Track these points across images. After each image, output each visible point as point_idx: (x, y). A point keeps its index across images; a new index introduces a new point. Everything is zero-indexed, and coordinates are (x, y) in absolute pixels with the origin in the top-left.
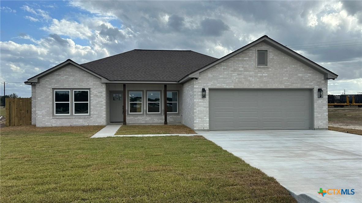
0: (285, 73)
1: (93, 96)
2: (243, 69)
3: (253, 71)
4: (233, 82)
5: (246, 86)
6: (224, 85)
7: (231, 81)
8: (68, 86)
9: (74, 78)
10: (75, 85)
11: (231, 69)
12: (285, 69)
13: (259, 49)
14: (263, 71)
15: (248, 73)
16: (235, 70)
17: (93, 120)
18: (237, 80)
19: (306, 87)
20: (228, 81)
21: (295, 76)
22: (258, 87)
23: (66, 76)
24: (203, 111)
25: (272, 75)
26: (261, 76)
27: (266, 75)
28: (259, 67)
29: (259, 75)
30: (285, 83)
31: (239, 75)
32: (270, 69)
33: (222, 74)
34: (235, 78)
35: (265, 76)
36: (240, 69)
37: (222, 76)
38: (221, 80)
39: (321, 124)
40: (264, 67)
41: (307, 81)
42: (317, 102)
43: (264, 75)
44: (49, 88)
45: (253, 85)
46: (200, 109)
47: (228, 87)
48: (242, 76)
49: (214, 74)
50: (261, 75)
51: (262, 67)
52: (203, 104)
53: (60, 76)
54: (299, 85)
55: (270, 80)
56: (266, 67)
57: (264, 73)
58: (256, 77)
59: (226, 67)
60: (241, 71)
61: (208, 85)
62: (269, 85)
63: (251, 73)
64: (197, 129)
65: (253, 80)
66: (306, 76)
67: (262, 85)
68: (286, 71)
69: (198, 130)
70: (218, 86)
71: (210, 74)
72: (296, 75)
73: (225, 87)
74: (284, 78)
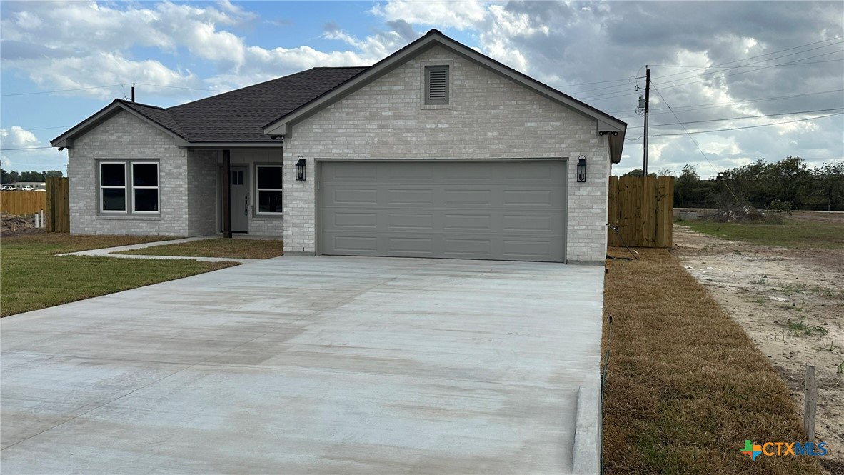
0: (493, 120)
1: (164, 174)
2: (390, 113)
3: (415, 118)
4: (367, 143)
5: (398, 153)
6: (348, 151)
7: (364, 143)
8: (121, 154)
9: (130, 137)
10: (133, 153)
11: (364, 114)
12: (493, 112)
13: (428, 65)
14: (439, 117)
15: (402, 122)
16: (372, 117)
17: (166, 225)
18: (377, 139)
19: (545, 155)
20: (356, 143)
21: (518, 128)
22: (427, 156)
23: (117, 134)
24: (302, 210)
25: (460, 126)
26: (433, 130)
27: (446, 126)
28: (428, 107)
29: (428, 126)
30: (493, 147)
31: (381, 126)
32: (455, 113)
33: (345, 126)
34: (372, 135)
35: (443, 129)
36: (383, 114)
37: (344, 131)
38: (341, 139)
39: (585, 249)
40: (439, 106)
41: (549, 141)
42: (576, 193)
43: (440, 126)
44: (90, 158)
45: (415, 152)
46: (296, 206)
47: (356, 156)
48: (389, 130)
49: (325, 127)
50: (434, 126)
51: (434, 107)
52: (302, 194)
53: (107, 134)
54: (527, 150)
55: (455, 138)
56: (444, 106)
57: (440, 122)
58: (421, 131)
59: (351, 110)
60: (386, 118)
61: (313, 151)
62: (451, 151)
63: (410, 122)
64: (290, 249)
65: (414, 139)
66: (546, 128)
67: (435, 151)
68: (496, 116)
69: (290, 252)
70: (335, 153)
71: (318, 126)
72: (522, 125)
73: (350, 156)
74: (490, 134)
